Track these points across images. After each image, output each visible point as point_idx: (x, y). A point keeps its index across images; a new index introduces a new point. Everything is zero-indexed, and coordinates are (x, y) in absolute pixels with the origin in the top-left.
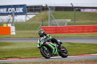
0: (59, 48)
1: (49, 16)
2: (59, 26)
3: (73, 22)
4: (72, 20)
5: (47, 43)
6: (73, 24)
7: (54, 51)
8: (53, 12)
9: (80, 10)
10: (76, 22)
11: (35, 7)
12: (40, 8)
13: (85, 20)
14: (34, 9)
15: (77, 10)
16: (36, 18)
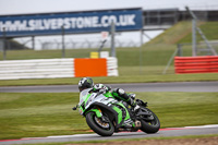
2: (217, 56)
16: (165, 37)
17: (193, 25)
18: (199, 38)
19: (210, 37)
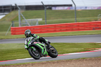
0: (48, 48)
1: (19, 16)
2: (30, 26)
3: (45, 21)
4: (43, 19)
5: (35, 43)
6: (44, 24)
7: (43, 51)
8: (23, 11)
9: (51, 9)
10: (47, 21)
11: (5, 7)
12: (10, 8)
13: (57, 18)
14: (3, 9)
15: (47, 9)
16: (6, 18)
17: (19, 12)
18: (22, 18)
19: (27, 18)
